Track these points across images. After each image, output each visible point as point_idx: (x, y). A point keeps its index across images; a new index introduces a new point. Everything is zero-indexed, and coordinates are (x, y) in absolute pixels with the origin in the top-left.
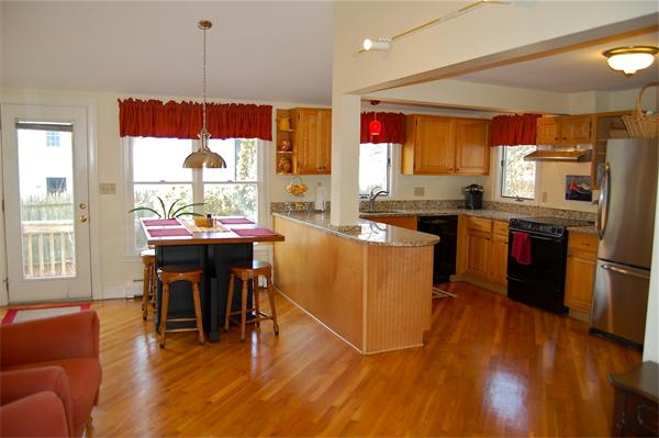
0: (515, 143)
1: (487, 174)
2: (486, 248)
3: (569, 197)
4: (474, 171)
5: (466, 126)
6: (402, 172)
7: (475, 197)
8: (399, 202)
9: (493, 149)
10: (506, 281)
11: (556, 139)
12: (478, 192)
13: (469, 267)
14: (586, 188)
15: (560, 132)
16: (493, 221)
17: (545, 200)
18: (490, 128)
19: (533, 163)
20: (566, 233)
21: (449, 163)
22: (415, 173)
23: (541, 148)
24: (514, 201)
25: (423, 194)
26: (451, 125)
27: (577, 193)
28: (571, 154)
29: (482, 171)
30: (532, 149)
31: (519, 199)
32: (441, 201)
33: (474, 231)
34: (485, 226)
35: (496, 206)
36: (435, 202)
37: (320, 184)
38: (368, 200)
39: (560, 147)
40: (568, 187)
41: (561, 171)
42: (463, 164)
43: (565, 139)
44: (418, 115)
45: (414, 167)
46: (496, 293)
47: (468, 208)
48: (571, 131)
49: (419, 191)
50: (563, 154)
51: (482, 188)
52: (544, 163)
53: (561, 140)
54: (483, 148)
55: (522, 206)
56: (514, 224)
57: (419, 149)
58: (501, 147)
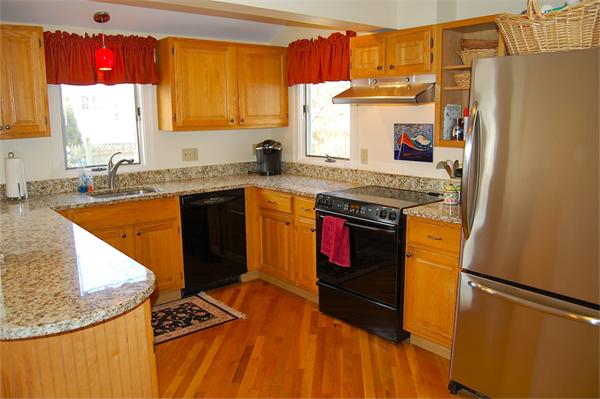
0: (320, 79)
1: (285, 124)
2: (286, 235)
3: (398, 156)
4: (267, 121)
5: (252, 56)
6: (160, 128)
7: (271, 159)
8: (158, 172)
9: (292, 89)
10: (317, 287)
11: (379, 68)
12: (274, 151)
13: (265, 262)
14: (425, 142)
15: (384, 57)
16: (293, 197)
17: (364, 159)
18: (287, 59)
19: (347, 107)
20: (403, 219)
21: (228, 110)
22: (177, 128)
23: (357, 84)
24: (322, 162)
25: (195, 158)
26: (229, 54)
27: (410, 149)
28: (402, 91)
29: (278, 121)
30: (343, 86)
31: (330, 159)
32: (225, 167)
33: (267, 210)
34: (283, 204)
35: (299, 171)
36: (214, 168)
37: (11, 155)
38: (106, 173)
39: (387, 81)
40: (398, 140)
41: (386, 118)
42: (251, 111)
43: (392, 67)
44: (176, 39)
45: (174, 119)
46: (303, 300)
47: (262, 174)
48: (402, 56)
49: (190, 154)
50: (391, 91)
51: (279, 144)
52: (362, 108)
53: (386, 69)
54: (278, 88)
55: (334, 170)
56: (324, 203)
57: (179, 92)
58: (302, 86)
